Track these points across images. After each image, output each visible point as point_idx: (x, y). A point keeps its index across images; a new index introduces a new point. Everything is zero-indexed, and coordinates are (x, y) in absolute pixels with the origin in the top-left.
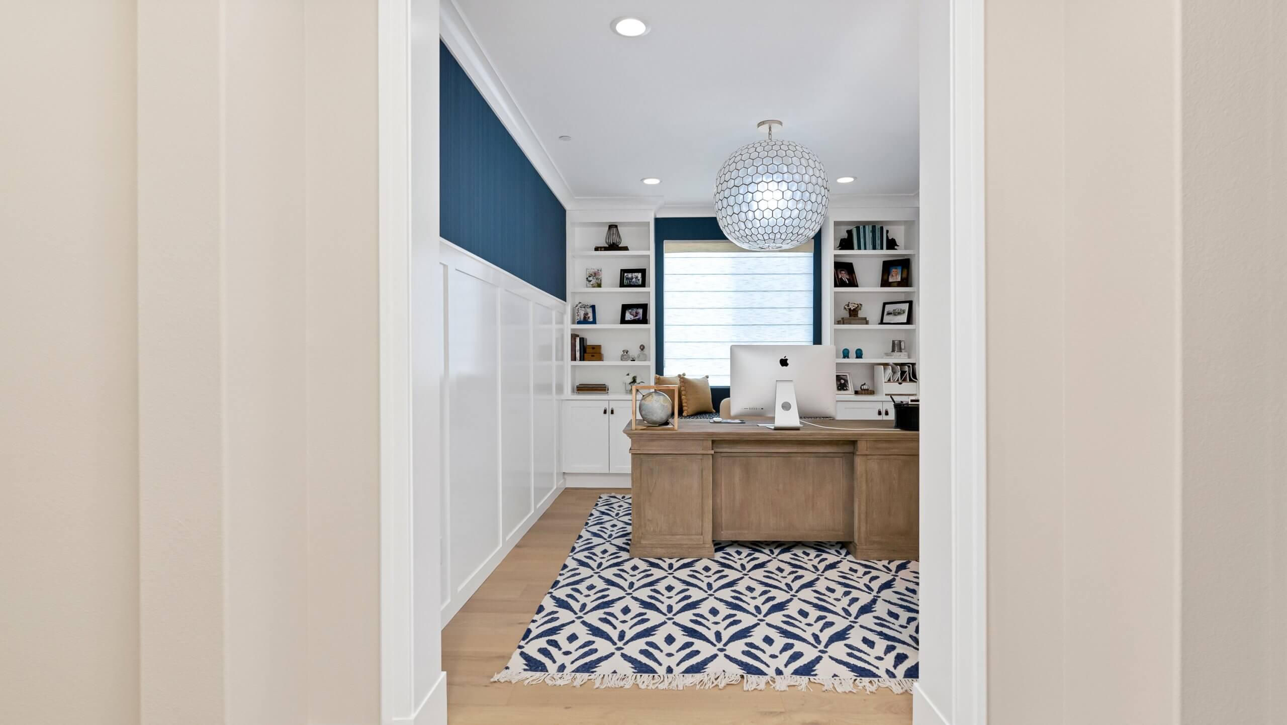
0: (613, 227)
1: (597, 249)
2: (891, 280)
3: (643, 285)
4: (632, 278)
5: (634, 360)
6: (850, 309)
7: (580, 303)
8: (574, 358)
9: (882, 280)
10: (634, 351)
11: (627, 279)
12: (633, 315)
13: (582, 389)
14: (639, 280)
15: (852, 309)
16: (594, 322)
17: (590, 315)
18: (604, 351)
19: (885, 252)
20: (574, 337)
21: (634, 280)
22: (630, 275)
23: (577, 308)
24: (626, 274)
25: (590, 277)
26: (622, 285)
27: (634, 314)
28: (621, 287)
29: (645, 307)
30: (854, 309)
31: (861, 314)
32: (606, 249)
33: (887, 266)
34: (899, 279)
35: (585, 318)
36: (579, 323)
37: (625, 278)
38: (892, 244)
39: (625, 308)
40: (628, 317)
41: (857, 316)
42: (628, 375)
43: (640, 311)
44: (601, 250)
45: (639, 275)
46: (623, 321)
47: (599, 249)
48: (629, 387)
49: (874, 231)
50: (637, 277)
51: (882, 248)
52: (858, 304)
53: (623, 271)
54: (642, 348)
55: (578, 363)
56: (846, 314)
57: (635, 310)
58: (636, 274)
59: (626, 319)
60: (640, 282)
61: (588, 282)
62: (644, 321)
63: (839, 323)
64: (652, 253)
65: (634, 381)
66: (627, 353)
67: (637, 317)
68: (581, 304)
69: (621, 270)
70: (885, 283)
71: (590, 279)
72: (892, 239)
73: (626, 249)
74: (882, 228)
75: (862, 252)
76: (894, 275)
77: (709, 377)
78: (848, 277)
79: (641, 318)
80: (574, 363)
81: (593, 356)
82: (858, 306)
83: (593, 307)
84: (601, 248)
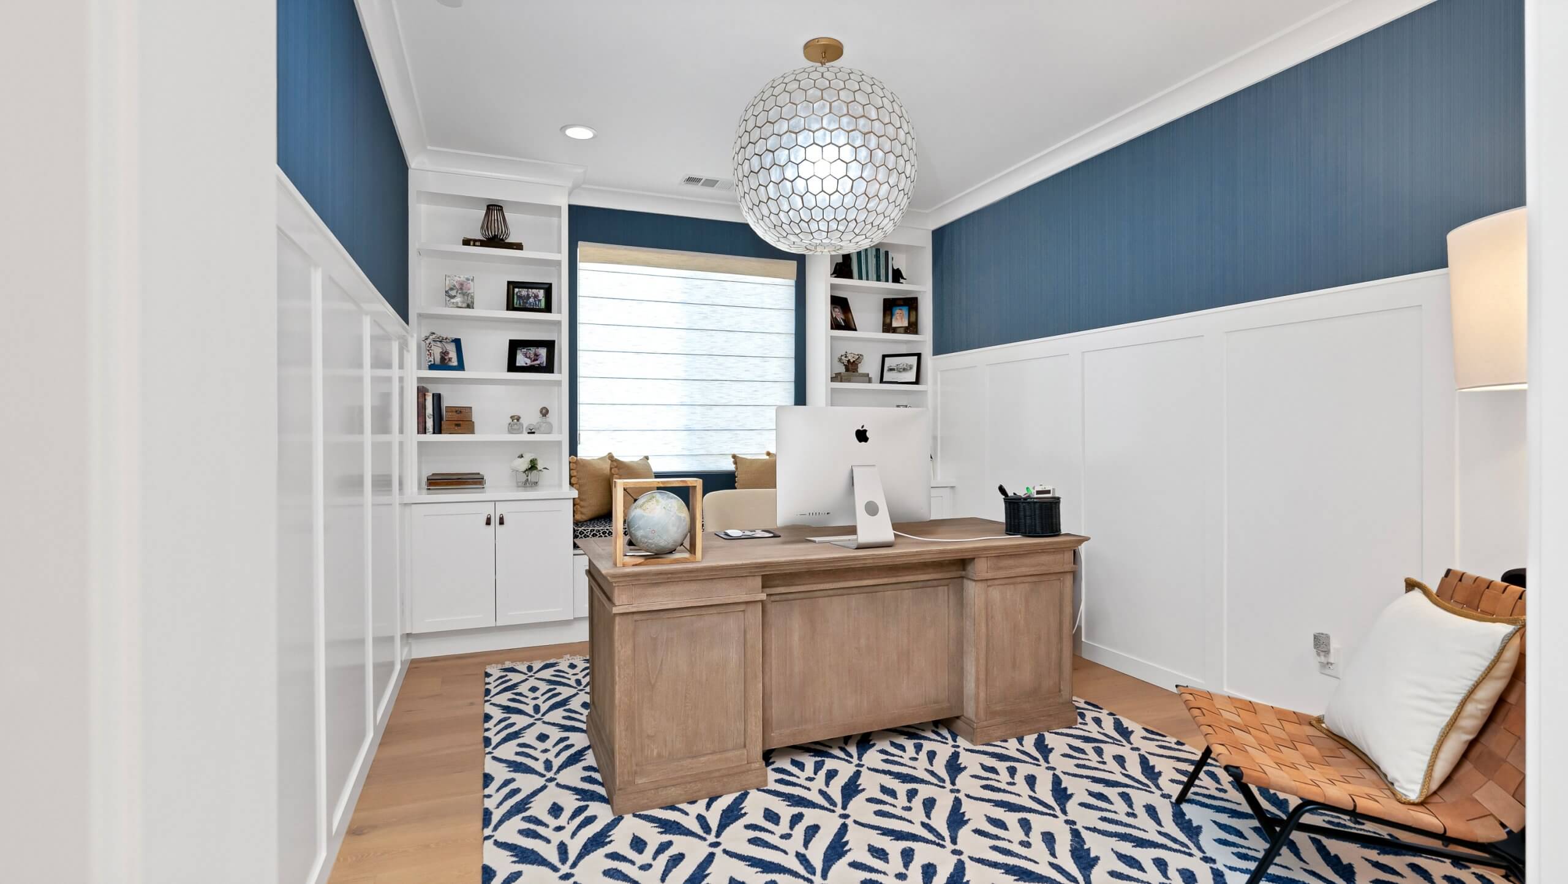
0: (494, 208)
1: (466, 242)
2: (895, 324)
3: (548, 309)
4: (528, 297)
5: (534, 433)
6: (849, 361)
7: (434, 333)
8: (422, 430)
9: (884, 324)
10: (531, 418)
11: (519, 297)
12: (529, 358)
13: (437, 482)
14: (540, 301)
15: (852, 361)
16: (461, 367)
17: (453, 355)
18: (476, 417)
19: (891, 285)
20: (422, 392)
21: (531, 300)
22: (524, 292)
23: (428, 342)
24: (516, 290)
25: (451, 289)
26: (510, 307)
27: (532, 356)
28: (508, 309)
29: (550, 345)
30: (854, 361)
31: (862, 369)
32: (483, 244)
33: (890, 305)
34: (906, 324)
35: (443, 359)
36: (432, 367)
37: (515, 296)
38: (897, 276)
39: (515, 346)
40: (521, 360)
41: (857, 371)
42: (522, 456)
43: (543, 352)
44: (474, 245)
45: (541, 293)
46: (512, 367)
47: (472, 243)
48: (523, 477)
49: (877, 257)
50: (536, 296)
51: (887, 281)
52: (858, 355)
53: (512, 285)
54: (545, 412)
55: (430, 437)
56: (842, 369)
57: (533, 350)
58: (534, 291)
59: (518, 364)
60: (543, 305)
61: (448, 299)
62: (549, 368)
63: (833, 379)
64: (564, 257)
65: (533, 466)
66: (518, 420)
67: (538, 362)
68: (434, 336)
69: (509, 283)
70: (888, 328)
71: (453, 293)
72: (898, 269)
73: (519, 246)
74: (887, 253)
75: (863, 283)
76: (898, 317)
77: (650, 458)
78: (843, 318)
79: (545, 365)
80: (423, 438)
81: (458, 425)
82: (859, 357)
83: (457, 342)
84: (475, 241)
